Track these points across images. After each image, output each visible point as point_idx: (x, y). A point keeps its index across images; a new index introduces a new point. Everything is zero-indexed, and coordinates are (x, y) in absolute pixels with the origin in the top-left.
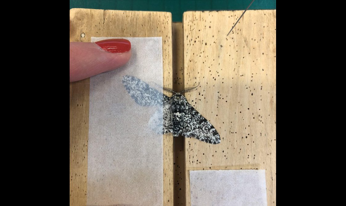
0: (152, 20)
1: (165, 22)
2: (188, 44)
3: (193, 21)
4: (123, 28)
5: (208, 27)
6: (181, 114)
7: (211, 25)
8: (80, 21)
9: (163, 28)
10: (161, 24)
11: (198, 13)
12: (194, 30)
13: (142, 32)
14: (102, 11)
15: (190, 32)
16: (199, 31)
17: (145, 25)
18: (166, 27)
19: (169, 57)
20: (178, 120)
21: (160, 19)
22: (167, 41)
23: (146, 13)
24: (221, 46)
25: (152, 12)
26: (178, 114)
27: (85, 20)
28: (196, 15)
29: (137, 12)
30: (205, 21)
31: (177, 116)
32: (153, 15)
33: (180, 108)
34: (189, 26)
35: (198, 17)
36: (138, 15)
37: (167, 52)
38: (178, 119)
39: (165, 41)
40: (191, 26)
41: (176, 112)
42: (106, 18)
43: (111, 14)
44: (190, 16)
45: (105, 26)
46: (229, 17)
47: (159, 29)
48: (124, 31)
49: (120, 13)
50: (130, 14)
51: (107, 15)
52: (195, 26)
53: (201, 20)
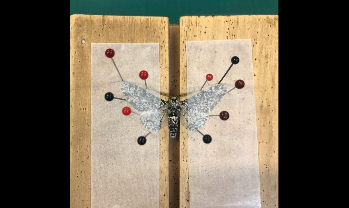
0: (149, 26)
1: (162, 28)
2: (184, 50)
3: (189, 26)
4: (122, 33)
5: (203, 33)
6: (176, 118)
7: (206, 30)
8: (81, 28)
9: (160, 33)
10: (158, 30)
11: (194, 18)
12: (190, 35)
13: (140, 37)
14: (101, 16)
15: (186, 38)
16: (195, 36)
17: (143, 31)
18: (163, 32)
19: (165, 63)
20: (174, 124)
21: (157, 25)
22: (163, 47)
23: (143, 18)
24: (216, 52)
25: (149, 17)
26: (173, 118)
27: (85, 27)
28: (192, 21)
29: (135, 17)
30: (201, 26)
31: (173, 120)
32: (151, 21)
33: (175, 112)
34: (185, 32)
35: (193, 22)
36: (136, 20)
37: (164, 57)
38: (174, 122)
39: (162, 47)
40: (187, 31)
41: (172, 116)
42: (105, 24)
43: (110, 20)
44: (186, 21)
45: (105, 32)
46: (224, 22)
47: (156, 35)
48: (122, 37)
49: (119, 18)
50: (129, 19)
51: (107, 20)
52: (191, 32)
53: (196, 25)
